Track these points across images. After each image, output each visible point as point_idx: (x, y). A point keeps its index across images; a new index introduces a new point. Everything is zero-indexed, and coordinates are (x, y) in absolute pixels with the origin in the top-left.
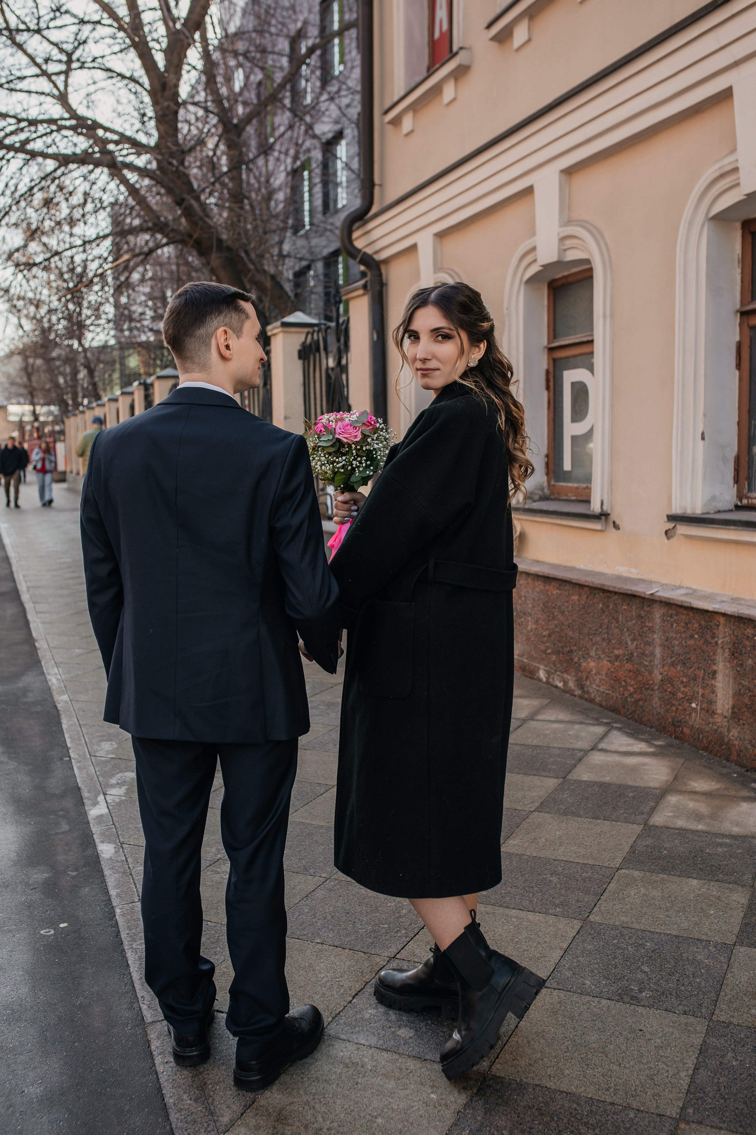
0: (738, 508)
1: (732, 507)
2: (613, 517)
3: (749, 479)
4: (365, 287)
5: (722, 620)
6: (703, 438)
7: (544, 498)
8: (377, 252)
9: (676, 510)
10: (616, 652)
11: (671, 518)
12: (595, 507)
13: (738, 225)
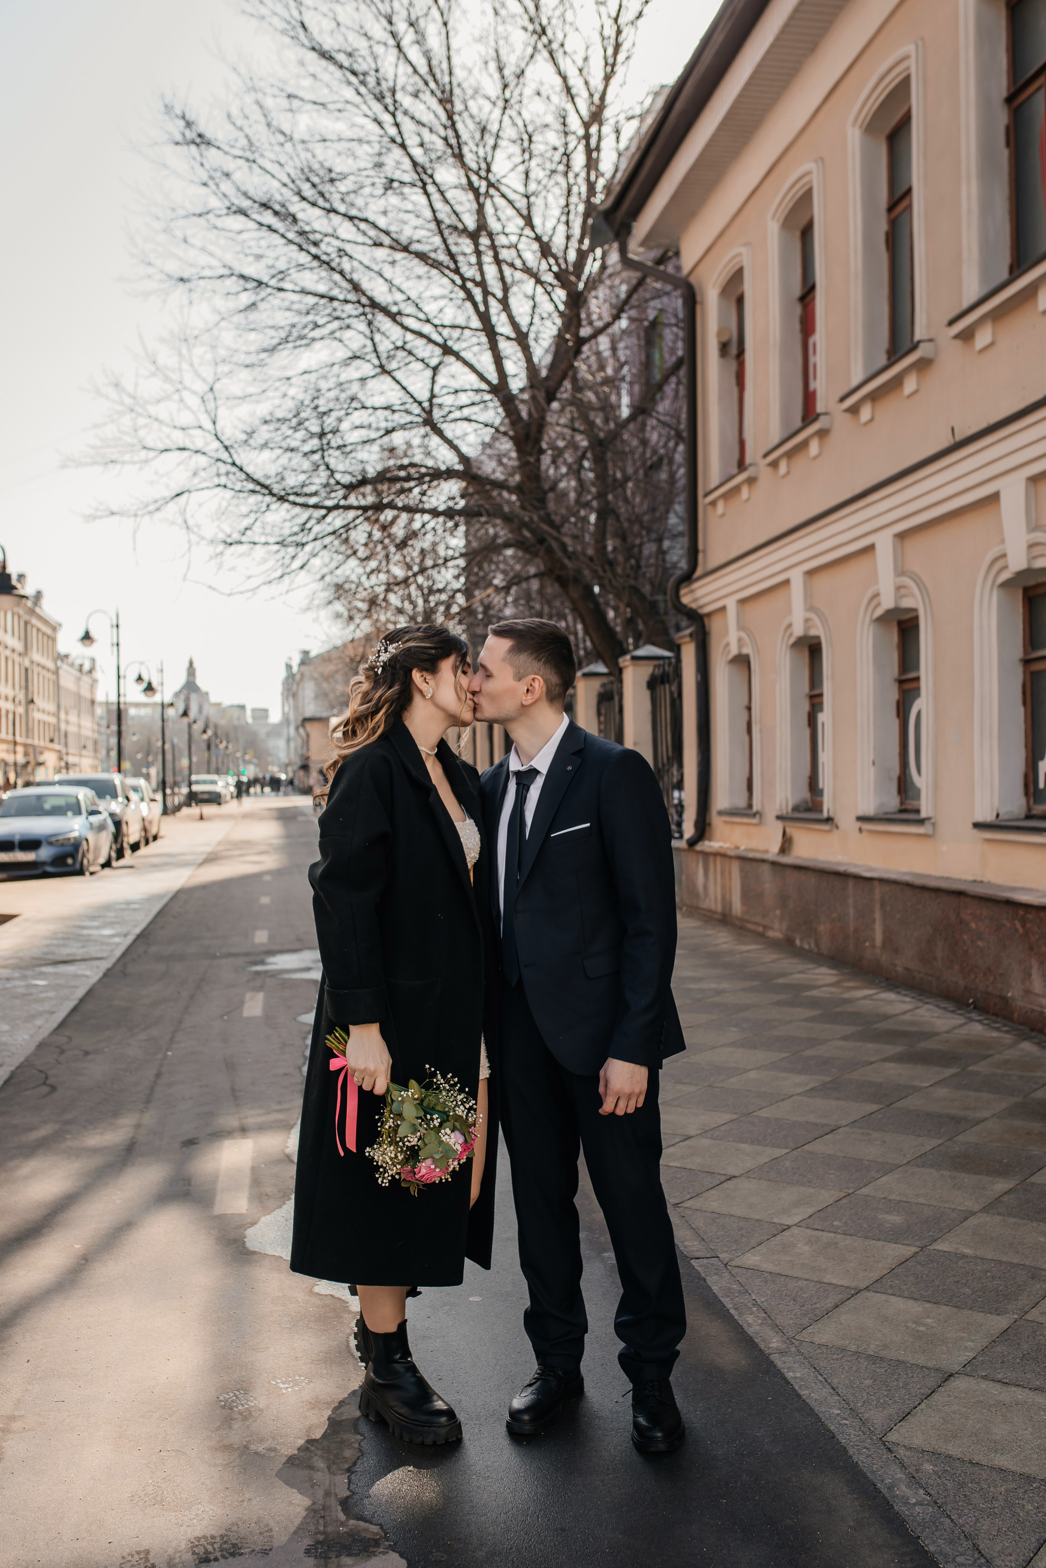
0: (902, 811)
1: (896, 810)
2: (836, 820)
3: (905, 791)
4: (691, 635)
5: (876, 883)
6: (874, 763)
7: (808, 810)
8: (701, 607)
9: (860, 813)
10: (834, 915)
11: (860, 819)
12: (825, 814)
13: (895, 624)
